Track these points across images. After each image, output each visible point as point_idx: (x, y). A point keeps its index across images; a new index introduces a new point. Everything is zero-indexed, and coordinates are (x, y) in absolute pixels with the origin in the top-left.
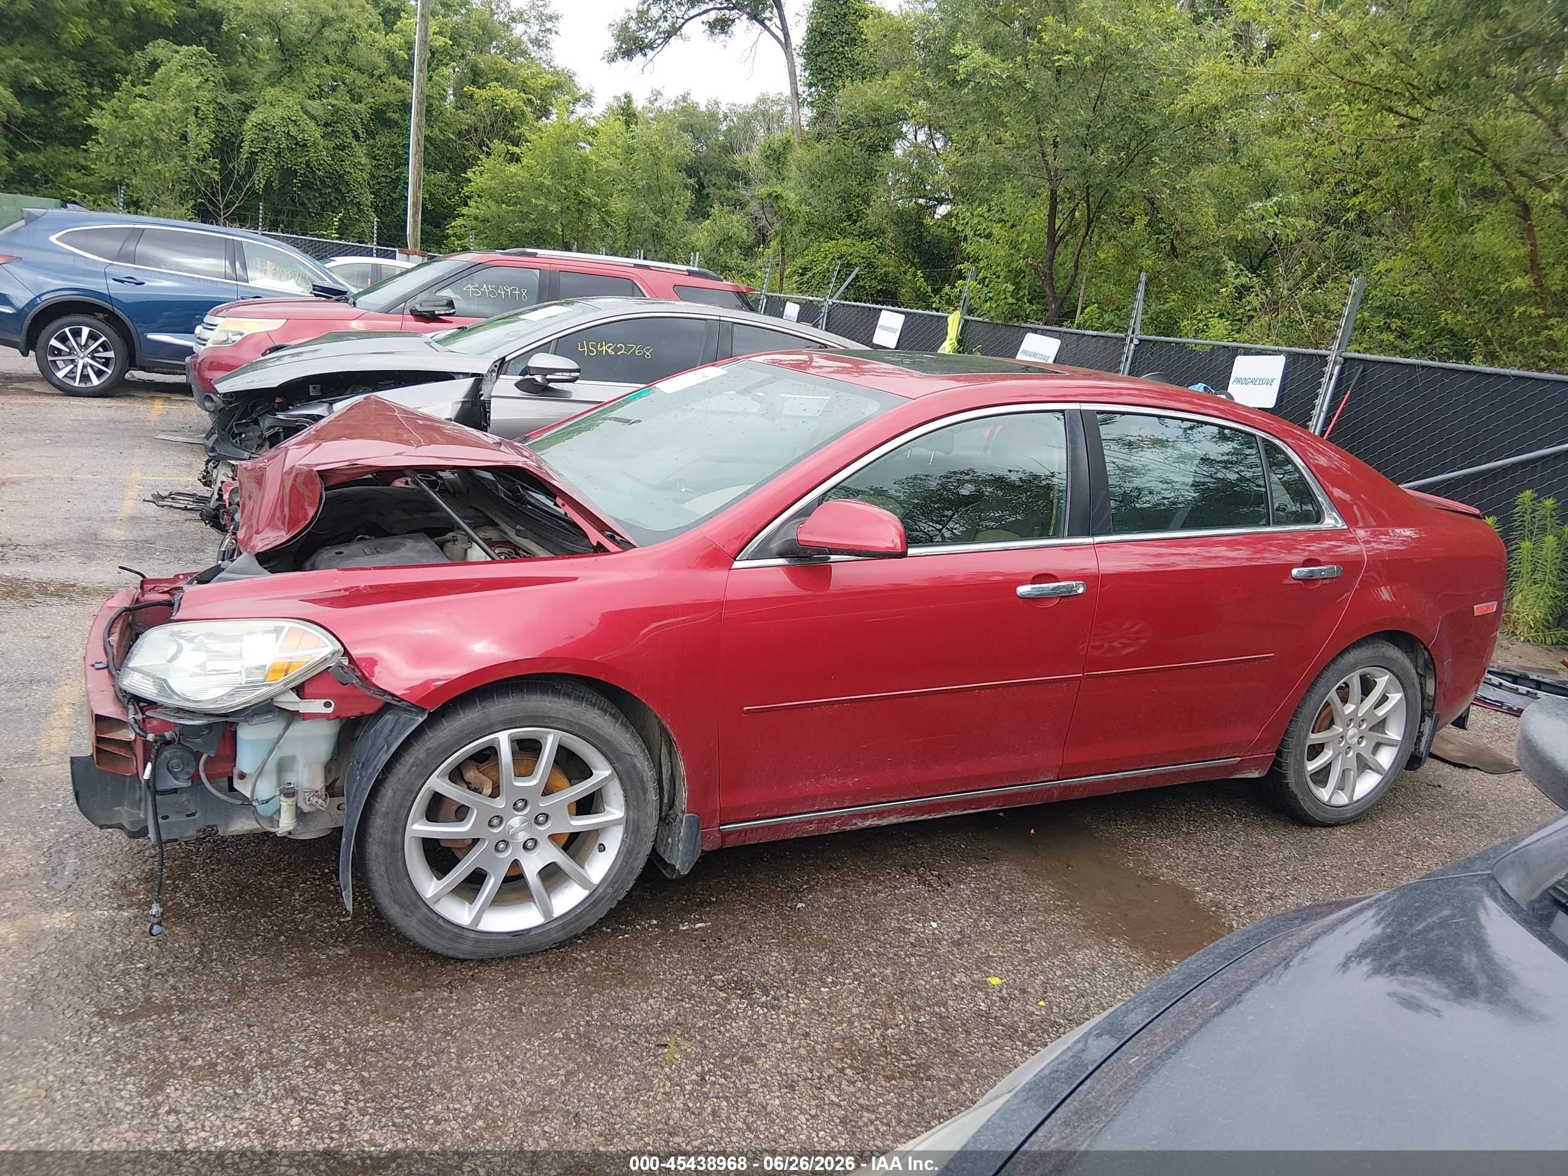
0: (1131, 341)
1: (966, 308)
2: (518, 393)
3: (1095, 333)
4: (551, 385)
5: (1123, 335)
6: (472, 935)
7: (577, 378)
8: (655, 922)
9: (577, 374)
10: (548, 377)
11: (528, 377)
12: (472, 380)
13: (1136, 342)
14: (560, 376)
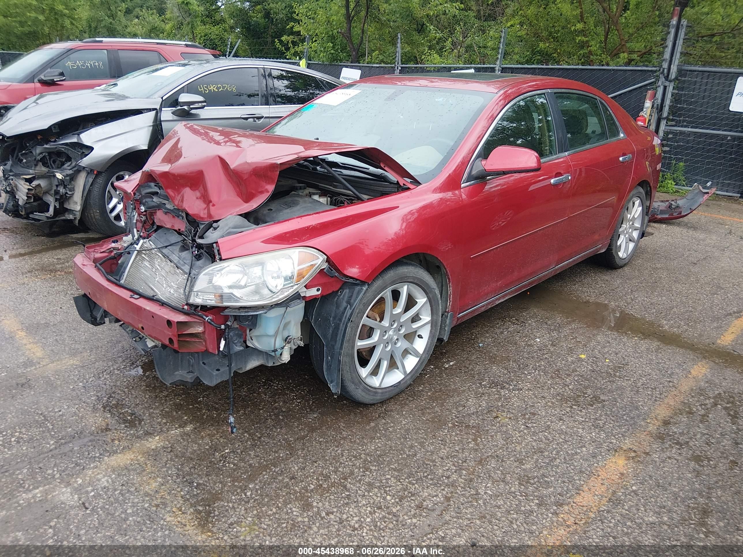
0: (398, 68)
1: (307, 57)
2: (175, 118)
3: (378, 65)
4: (193, 111)
5: (393, 65)
6: (380, 391)
7: (204, 106)
8: (432, 367)
9: (205, 104)
10: (191, 106)
11: (179, 108)
12: (155, 112)
13: (400, 68)
14: (196, 106)
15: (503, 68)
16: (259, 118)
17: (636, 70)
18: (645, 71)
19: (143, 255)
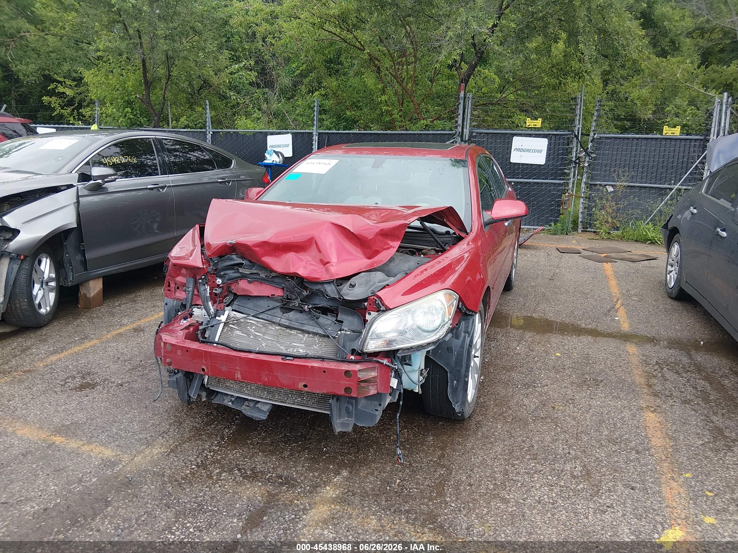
0: (209, 133)
2: (87, 193)
3: (185, 130)
5: (204, 130)
7: (116, 179)
10: (105, 180)
11: (92, 182)
12: (76, 188)
13: (211, 133)
14: (110, 178)
15: (319, 133)
16: (163, 188)
17: (436, 134)
18: (443, 134)
19: (231, 326)
